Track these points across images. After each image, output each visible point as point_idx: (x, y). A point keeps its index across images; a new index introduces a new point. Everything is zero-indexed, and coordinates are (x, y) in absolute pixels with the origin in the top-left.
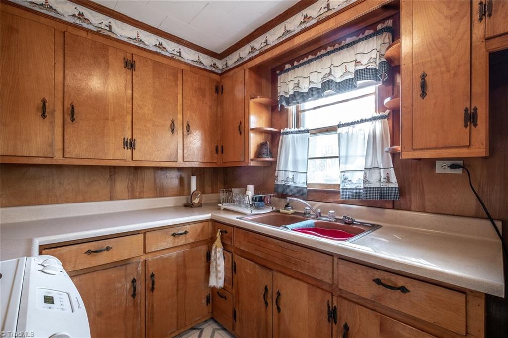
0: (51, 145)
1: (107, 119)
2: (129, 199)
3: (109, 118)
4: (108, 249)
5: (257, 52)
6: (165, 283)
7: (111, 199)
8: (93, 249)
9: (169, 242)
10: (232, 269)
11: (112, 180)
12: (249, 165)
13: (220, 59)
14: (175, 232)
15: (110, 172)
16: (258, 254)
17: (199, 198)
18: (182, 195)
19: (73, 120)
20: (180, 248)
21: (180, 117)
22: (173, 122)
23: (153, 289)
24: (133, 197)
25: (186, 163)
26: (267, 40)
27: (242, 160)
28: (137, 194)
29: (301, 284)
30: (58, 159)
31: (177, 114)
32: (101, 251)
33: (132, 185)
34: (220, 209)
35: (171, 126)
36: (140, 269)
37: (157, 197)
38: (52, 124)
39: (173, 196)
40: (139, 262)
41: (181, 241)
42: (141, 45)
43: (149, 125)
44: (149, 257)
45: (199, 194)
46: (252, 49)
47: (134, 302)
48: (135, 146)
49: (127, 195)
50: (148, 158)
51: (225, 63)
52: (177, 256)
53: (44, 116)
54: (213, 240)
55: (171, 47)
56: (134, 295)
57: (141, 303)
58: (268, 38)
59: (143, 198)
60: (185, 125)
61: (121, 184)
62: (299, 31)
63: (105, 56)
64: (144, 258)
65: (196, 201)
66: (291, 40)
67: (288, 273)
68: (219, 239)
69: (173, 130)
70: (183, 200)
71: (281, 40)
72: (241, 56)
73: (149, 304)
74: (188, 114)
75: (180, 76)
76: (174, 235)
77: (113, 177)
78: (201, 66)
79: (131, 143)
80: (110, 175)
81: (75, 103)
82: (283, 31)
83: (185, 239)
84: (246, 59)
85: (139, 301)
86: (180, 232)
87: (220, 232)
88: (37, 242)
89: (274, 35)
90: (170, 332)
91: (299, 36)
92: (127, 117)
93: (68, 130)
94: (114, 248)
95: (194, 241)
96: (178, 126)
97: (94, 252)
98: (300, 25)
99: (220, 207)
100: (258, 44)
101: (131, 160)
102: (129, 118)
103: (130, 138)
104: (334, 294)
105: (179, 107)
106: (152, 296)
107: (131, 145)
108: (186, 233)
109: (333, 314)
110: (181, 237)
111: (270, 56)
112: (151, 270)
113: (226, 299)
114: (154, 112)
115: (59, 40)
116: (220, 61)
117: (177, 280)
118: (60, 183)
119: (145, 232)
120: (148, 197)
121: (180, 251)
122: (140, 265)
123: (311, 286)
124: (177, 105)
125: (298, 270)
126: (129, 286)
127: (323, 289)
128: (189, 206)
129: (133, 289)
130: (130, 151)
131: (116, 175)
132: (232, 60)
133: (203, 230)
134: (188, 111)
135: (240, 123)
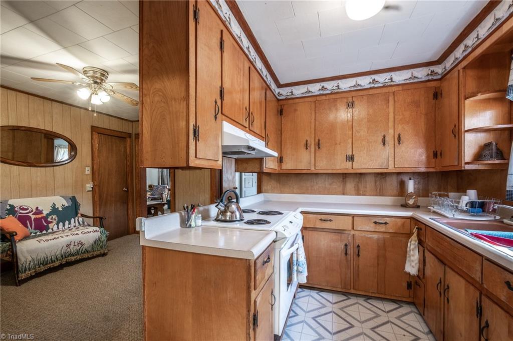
0: (310, 163)
1: (336, 144)
2: (355, 195)
3: (338, 143)
4: (330, 220)
5: (470, 50)
6: (368, 255)
7: (343, 194)
8: (323, 219)
9: (371, 227)
10: (423, 262)
11: (344, 182)
12: (463, 169)
13: (440, 64)
14: (377, 221)
15: (343, 177)
16: (438, 250)
17: (414, 200)
18: (401, 196)
19: (319, 148)
20: (382, 234)
21: (391, 131)
22: (384, 137)
23: (358, 255)
24: (358, 194)
25: (397, 169)
26: (478, 35)
27: (456, 164)
28: (361, 192)
29: (461, 279)
30: (313, 170)
31: (389, 130)
32: (327, 220)
33: (358, 186)
34: (430, 211)
35: (382, 141)
36: (349, 238)
37: (377, 196)
38: (310, 152)
39: (392, 196)
40: (349, 234)
41: (382, 229)
42: (359, 88)
43: (364, 143)
44: (357, 233)
45: (414, 196)
46: (465, 47)
47: (346, 259)
48: (354, 159)
49: (354, 193)
50: (363, 166)
51: (444, 67)
52: (378, 239)
53: (307, 148)
54: (410, 235)
55: (382, 78)
56: (346, 254)
57: (350, 260)
58: (480, 33)
59: (366, 195)
60: (396, 137)
61: (350, 185)
62: (508, 15)
63: (336, 105)
64: (353, 232)
65: (411, 202)
66: (501, 28)
67: (455, 270)
68: (415, 234)
69: (384, 144)
70: (401, 200)
71: (491, 31)
72: (456, 57)
73: (356, 264)
74: (399, 129)
75: (391, 99)
76: (375, 223)
77: (345, 180)
78: (416, 80)
79: (351, 157)
80: (343, 179)
81: (320, 138)
82: (492, 20)
83: (386, 228)
84: (461, 59)
85: (349, 259)
86: (381, 222)
87: (417, 228)
88: (300, 209)
89: (484, 27)
90: (371, 291)
91: (507, 23)
92: (349, 141)
93: (317, 154)
94: (334, 221)
95: (394, 231)
96: (389, 139)
97: (324, 220)
98: (509, 9)
99: (430, 209)
100: (470, 41)
101: (351, 169)
102: (350, 141)
103: (351, 154)
104: (483, 293)
105: (391, 124)
106: (358, 259)
107: (351, 158)
108: (386, 223)
109: (480, 311)
110: (382, 225)
111: (481, 51)
112: (358, 242)
113: (420, 287)
114: (368, 133)
115: (313, 106)
116: (440, 65)
117: (378, 257)
118: (317, 183)
119: (353, 216)
120: (370, 195)
121: (381, 236)
122: (350, 236)
123: (467, 283)
124: (388, 123)
125: (460, 267)
126: (343, 246)
127: (475, 287)
128: (405, 206)
129: (345, 250)
130: (350, 163)
131: (347, 179)
132: (449, 63)
133: (403, 225)
134: (399, 125)
135: (455, 126)
